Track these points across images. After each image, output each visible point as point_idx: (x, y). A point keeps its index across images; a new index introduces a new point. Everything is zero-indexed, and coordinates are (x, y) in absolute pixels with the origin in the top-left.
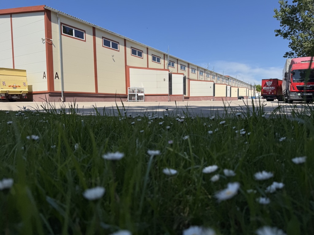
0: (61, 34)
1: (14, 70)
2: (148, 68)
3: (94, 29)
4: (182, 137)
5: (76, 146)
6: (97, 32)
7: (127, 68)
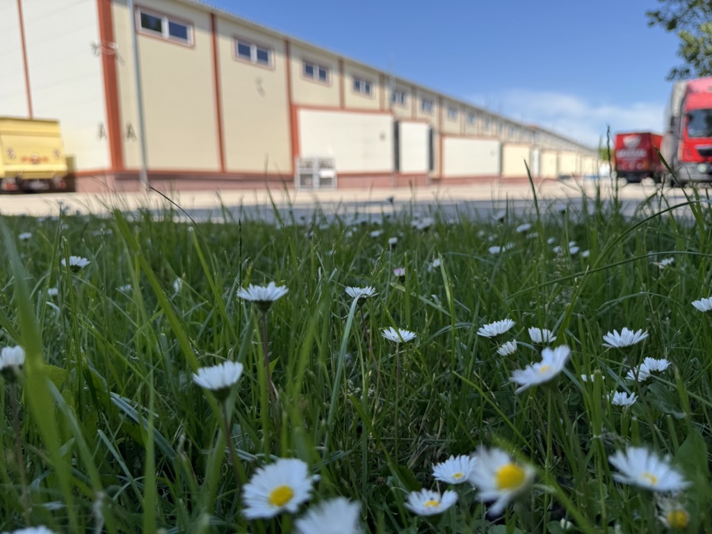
0: (136, 32)
1: (31, 120)
2: (342, 108)
3: (213, 16)
4: (426, 262)
5: (178, 285)
6: (220, 25)
7: (293, 110)
